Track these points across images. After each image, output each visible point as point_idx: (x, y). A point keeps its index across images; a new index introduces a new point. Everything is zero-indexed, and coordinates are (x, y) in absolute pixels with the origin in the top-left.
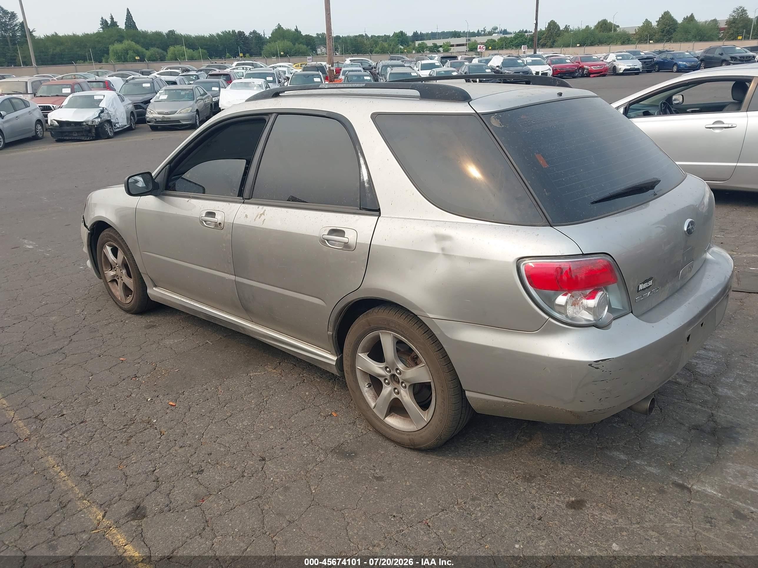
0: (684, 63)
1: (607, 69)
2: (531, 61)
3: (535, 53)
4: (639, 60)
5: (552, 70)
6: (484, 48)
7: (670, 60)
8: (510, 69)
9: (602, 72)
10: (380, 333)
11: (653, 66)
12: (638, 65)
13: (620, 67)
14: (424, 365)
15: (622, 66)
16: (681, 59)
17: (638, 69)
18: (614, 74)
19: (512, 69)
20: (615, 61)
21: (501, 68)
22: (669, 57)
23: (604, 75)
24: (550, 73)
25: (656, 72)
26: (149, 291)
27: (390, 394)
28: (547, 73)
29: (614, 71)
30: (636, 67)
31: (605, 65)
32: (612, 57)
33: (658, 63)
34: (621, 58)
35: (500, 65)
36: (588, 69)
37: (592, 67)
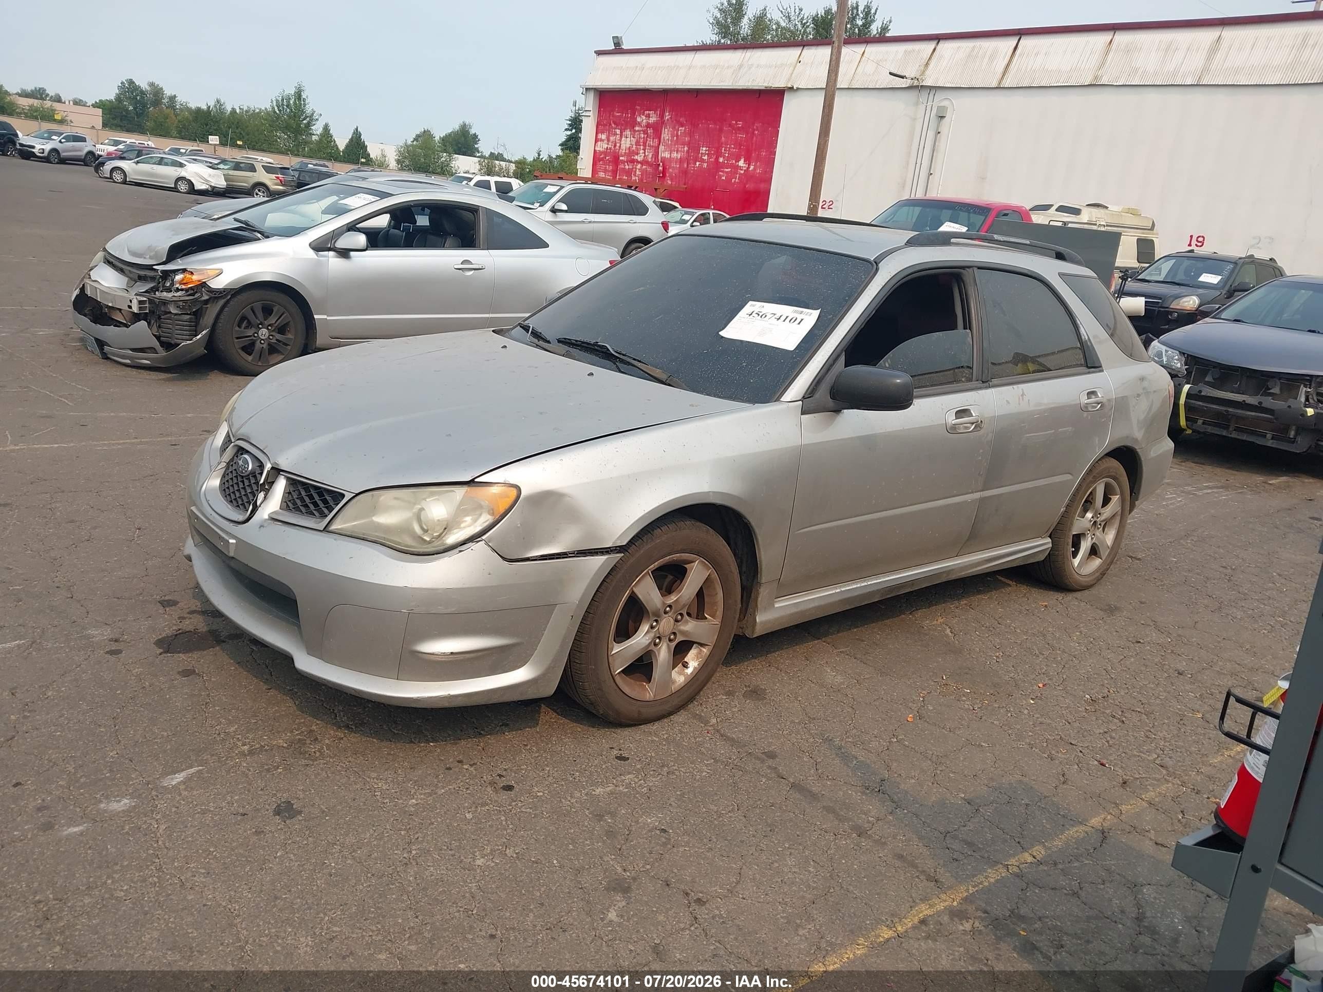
10: (1097, 485)
14: (1119, 496)
26: (760, 618)
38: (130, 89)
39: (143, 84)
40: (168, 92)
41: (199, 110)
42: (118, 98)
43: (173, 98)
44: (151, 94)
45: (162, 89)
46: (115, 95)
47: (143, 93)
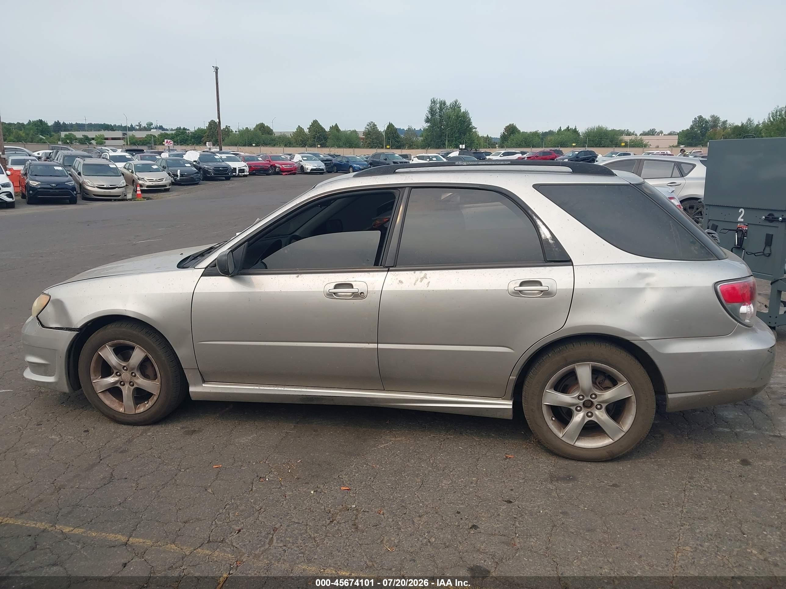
0: (358, 166)
1: (296, 168)
2: (225, 157)
3: (221, 149)
4: (321, 161)
5: (248, 167)
6: (171, 142)
7: (346, 163)
8: (209, 164)
9: (292, 171)
10: (576, 366)
11: (332, 167)
12: (322, 166)
13: (307, 167)
14: (625, 383)
15: (309, 166)
16: (355, 162)
17: (322, 170)
18: (303, 173)
19: (210, 164)
20: (301, 161)
21: (199, 163)
22: (344, 161)
23: (295, 174)
24: (247, 169)
25: (335, 172)
26: (192, 389)
27: (583, 418)
28: (244, 169)
29: (302, 170)
30: (320, 168)
31: (294, 164)
32: (297, 158)
33: (335, 165)
34: (306, 159)
35: (197, 160)
36: (279, 167)
37: (283, 166)
38: (700, 122)
39: (707, 117)
40: (722, 119)
41: (737, 127)
42: (692, 128)
43: (725, 122)
44: (712, 122)
45: (719, 118)
46: (690, 126)
47: (707, 122)
